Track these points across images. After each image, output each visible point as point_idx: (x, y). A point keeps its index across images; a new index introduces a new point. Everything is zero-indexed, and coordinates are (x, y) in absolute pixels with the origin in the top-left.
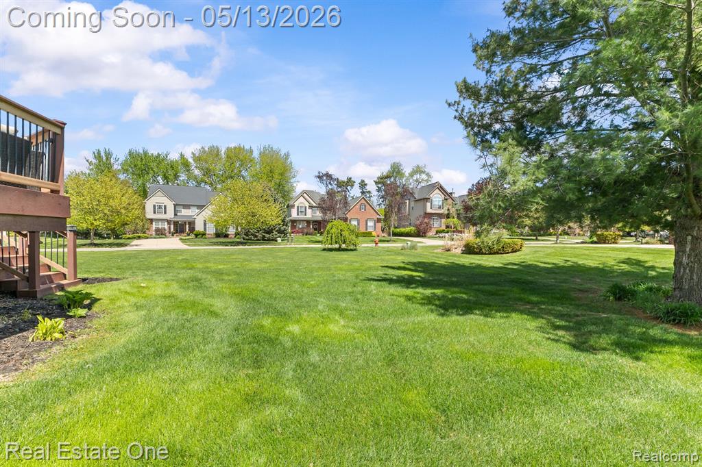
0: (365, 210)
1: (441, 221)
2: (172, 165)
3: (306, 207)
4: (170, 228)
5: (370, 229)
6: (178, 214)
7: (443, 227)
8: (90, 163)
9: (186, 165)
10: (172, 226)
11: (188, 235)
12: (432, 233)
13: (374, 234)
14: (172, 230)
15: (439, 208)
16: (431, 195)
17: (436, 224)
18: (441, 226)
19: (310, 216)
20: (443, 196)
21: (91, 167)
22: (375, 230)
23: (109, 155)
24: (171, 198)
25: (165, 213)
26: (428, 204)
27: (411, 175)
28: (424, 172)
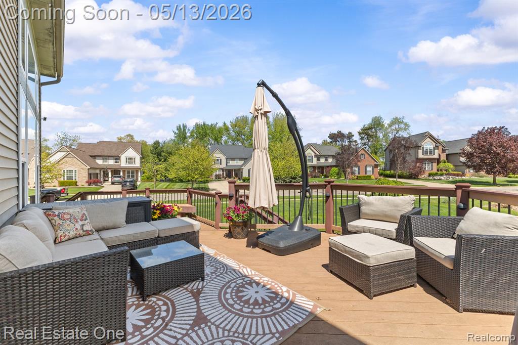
0: (364, 158)
1: (432, 165)
2: (220, 131)
3: (312, 157)
4: (223, 174)
5: (368, 174)
6: (228, 164)
7: (435, 171)
8: (175, 133)
9: (227, 130)
10: (225, 173)
11: (234, 178)
12: (426, 175)
13: (373, 177)
14: (225, 175)
15: (431, 153)
16: (423, 144)
17: (427, 167)
18: (432, 170)
19: (316, 163)
20: (434, 144)
21: (176, 135)
22: (373, 174)
23: (185, 127)
24: (224, 155)
25: (221, 164)
26: (420, 152)
27: (390, 126)
28: (402, 122)
